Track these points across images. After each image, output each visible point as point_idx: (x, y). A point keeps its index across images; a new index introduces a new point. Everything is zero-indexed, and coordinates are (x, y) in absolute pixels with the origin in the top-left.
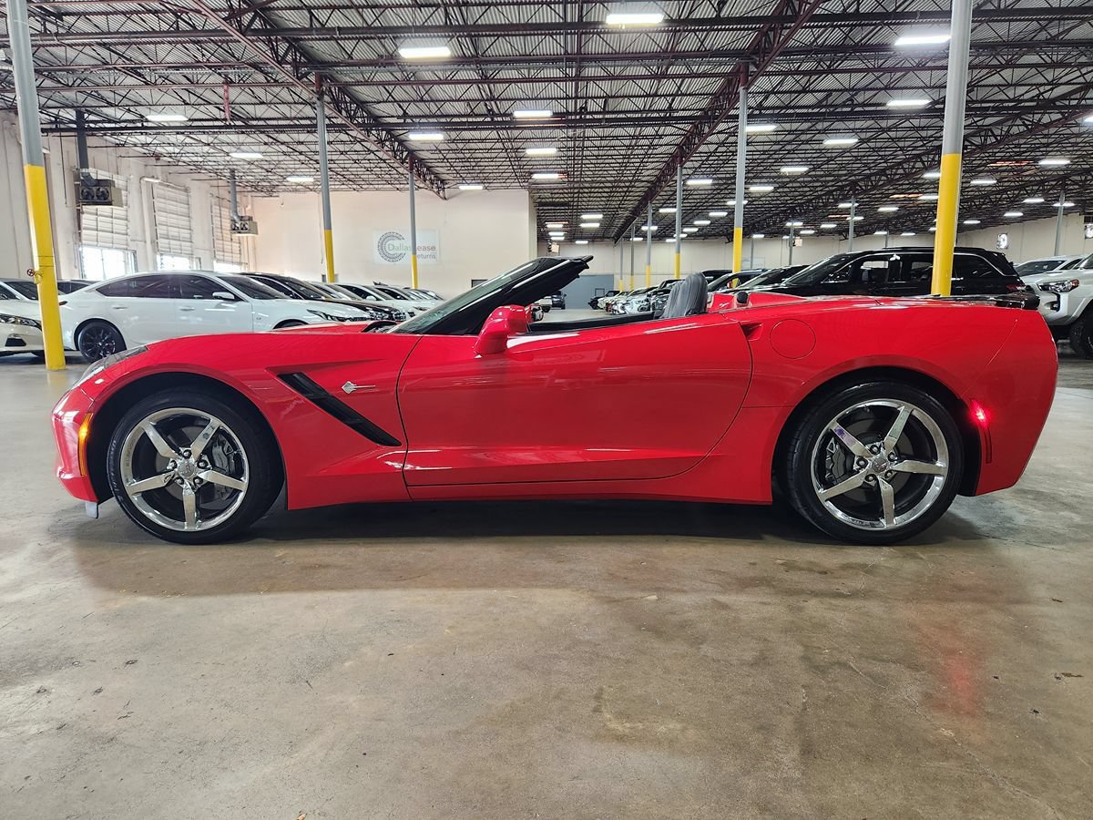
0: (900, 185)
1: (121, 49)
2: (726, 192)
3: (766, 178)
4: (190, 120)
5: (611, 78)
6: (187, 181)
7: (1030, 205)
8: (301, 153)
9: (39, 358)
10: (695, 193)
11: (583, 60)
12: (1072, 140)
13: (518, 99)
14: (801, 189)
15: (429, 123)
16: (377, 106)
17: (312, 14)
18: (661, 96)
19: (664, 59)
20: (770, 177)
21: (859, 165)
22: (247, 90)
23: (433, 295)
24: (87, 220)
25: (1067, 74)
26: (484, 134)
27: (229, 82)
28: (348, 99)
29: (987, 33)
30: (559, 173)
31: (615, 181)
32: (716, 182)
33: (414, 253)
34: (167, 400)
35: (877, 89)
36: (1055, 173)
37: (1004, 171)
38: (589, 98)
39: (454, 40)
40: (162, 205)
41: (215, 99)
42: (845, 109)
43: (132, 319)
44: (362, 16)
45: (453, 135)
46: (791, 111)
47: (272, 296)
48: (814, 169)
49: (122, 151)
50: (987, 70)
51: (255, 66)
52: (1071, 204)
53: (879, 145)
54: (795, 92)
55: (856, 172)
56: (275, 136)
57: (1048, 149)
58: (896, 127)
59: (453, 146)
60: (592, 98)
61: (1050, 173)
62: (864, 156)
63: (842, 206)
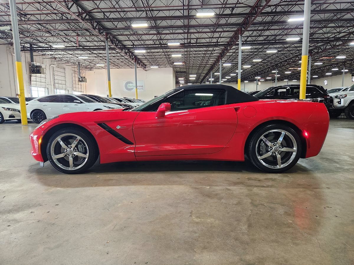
0: (291, 65)
1: (44, 25)
2: (236, 68)
3: (248, 63)
4: (66, 47)
5: (198, 32)
6: (64, 66)
7: (334, 71)
8: (101, 57)
9: (19, 121)
10: (226, 68)
11: (189, 27)
12: (347, 50)
13: (169, 39)
14: (260, 67)
15: (141, 47)
16: (125, 42)
17: (104, 14)
18: (214, 38)
19: (215, 27)
20: (250, 63)
21: (278, 59)
22: (84, 37)
23: (142, 101)
24: (33, 78)
25: (343, 30)
26: (158, 50)
27: (78, 35)
28: (115, 40)
29: (317, 17)
30: (183, 62)
31: (200, 65)
32: (233, 64)
33: (136, 88)
34: (64, 131)
35: (283, 35)
36: (342, 61)
37: (325, 60)
38: (192, 39)
39: (149, 21)
40: (57, 74)
41: (74, 40)
42: (273, 41)
43: (49, 109)
44: (120, 14)
45: (149, 51)
46: (256, 42)
47: (92, 102)
48: (264, 60)
49: (44, 57)
50: (318, 29)
51: (87, 30)
52: (347, 71)
53: (284, 52)
54: (257, 36)
55: (277, 61)
56: (92, 51)
57: (339, 53)
58: (289, 47)
59: (149, 54)
60: (193, 39)
61: (340, 61)
62: (280, 56)
63: (273, 72)
